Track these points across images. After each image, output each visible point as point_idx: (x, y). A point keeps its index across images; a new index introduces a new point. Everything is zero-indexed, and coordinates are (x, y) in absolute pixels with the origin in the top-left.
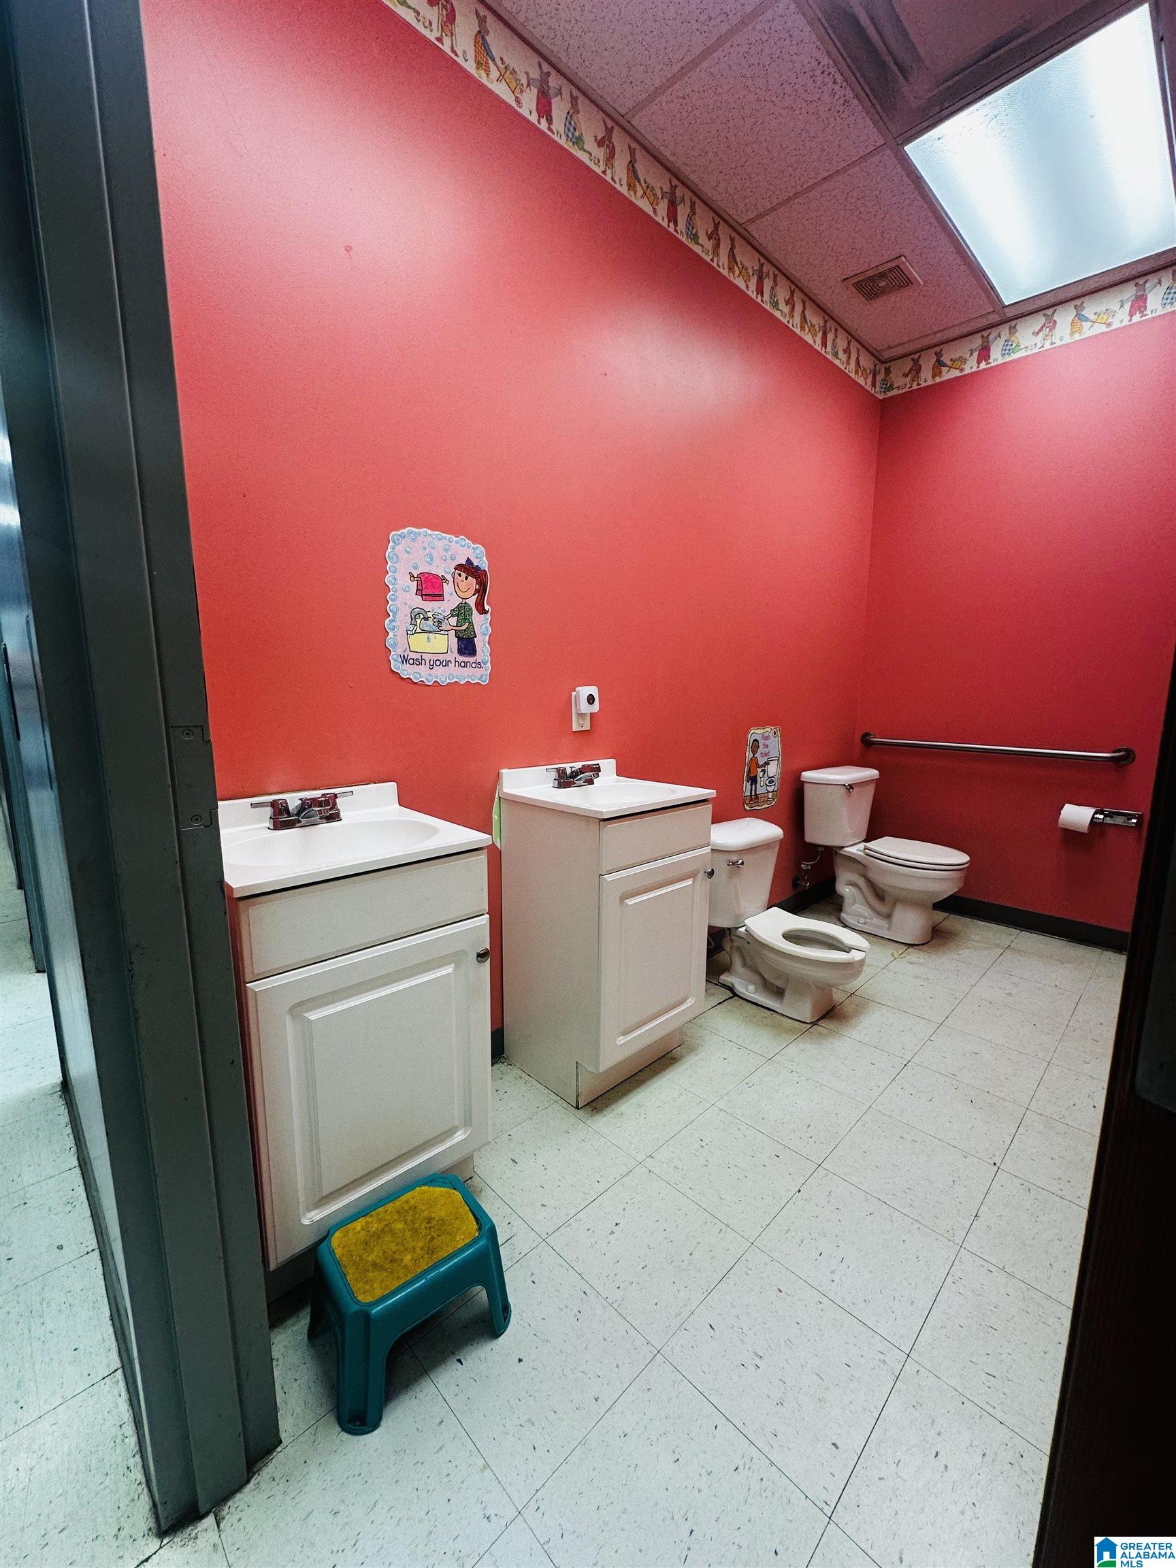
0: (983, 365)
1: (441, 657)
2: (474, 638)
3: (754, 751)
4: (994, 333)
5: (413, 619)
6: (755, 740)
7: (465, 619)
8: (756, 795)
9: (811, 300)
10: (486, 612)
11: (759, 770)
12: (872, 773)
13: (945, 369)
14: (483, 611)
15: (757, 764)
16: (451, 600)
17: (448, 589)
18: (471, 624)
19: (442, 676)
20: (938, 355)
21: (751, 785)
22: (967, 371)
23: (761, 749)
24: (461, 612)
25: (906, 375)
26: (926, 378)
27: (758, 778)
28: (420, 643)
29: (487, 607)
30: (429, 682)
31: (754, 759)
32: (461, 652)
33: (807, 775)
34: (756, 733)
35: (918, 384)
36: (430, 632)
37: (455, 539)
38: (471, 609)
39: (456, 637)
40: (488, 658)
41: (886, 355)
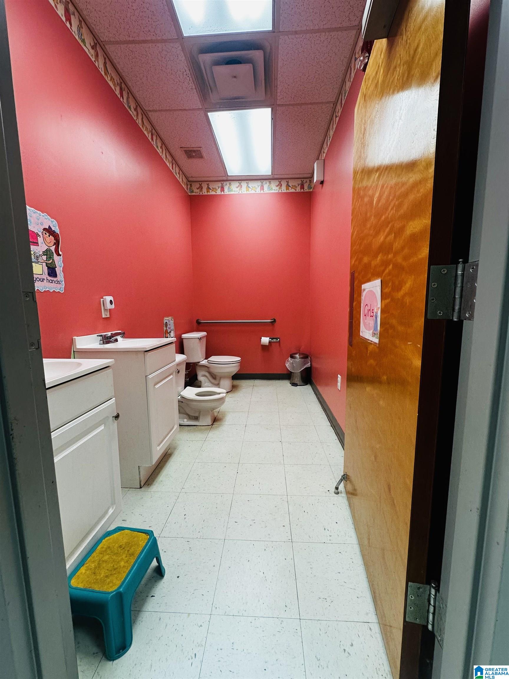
0: (222, 193)
1: (39, 277)
2: (55, 268)
3: (166, 327)
4: (225, 183)
6: (166, 322)
7: (50, 258)
9: (167, 149)
10: (60, 255)
12: (205, 334)
13: (211, 191)
14: (59, 255)
15: (168, 332)
18: (53, 260)
19: (42, 287)
20: (208, 184)
22: (218, 193)
23: (168, 326)
24: (48, 253)
25: (198, 189)
26: (205, 192)
29: (60, 253)
31: (166, 330)
32: (49, 274)
33: (184, 336)
34: (166, 319)
35: (202, 193)
38: (53, 253)
39: (46, 266)
40: (63, 279)
41: (190, 179)
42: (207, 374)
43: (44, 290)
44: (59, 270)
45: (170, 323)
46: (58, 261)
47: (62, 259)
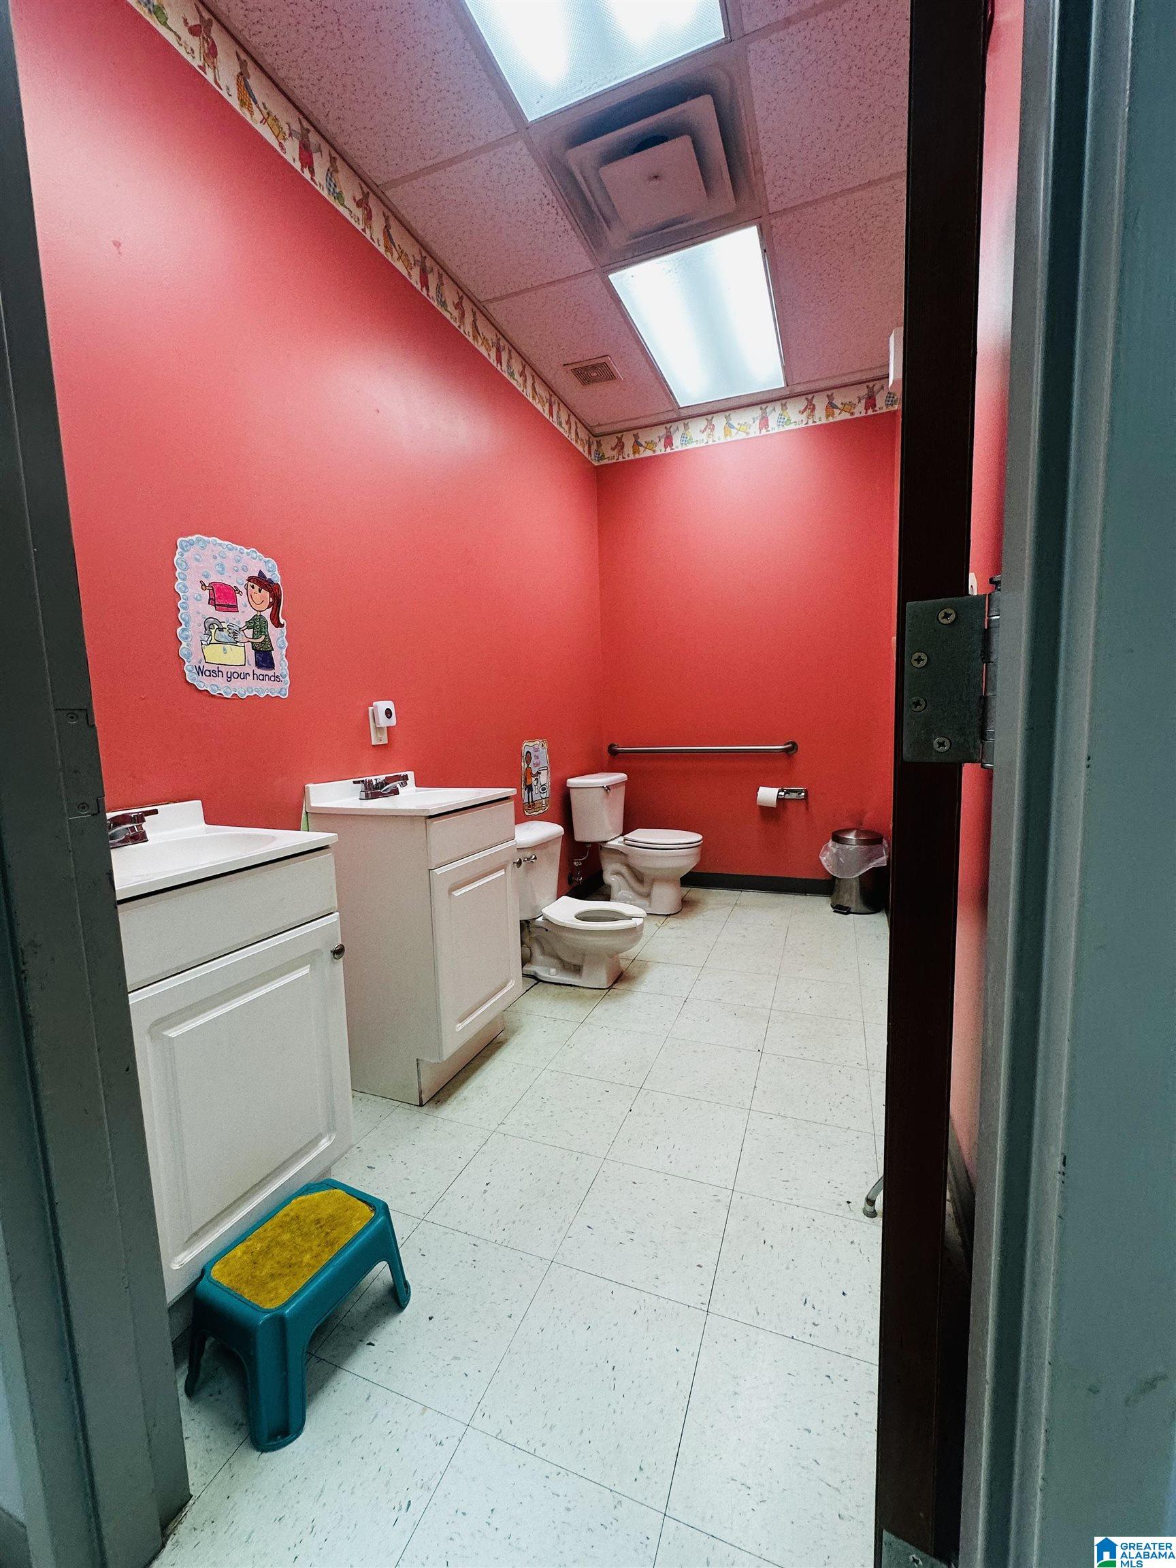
0: (669, 450)
1: (238, 670)
2: (270, 651)
3: (528, 762)
4: (674, 425)
5: (208, 629)
6: (528, 752)
7: (261, 632)
8: (532, 802)
9: (539, 375)
10: (282, 626)
11: (533, 779)
12: (622, 776)
13: (641, 449)
14: (278, 625)
15: (531, 773)
16: (245, 613)
17: (241, 600)
18: (267, 636)
19: (243, 688)
20: (636, 436)
21: (528, 793)
22: (658, 453)
23: (533, 760)
24: (256, 624)
25: (613, 449)
26: (628, 454)
27: (533, 787)
28: (216, 654)
29: (282, 621)
30: (228, 695)
31: (529, 770)
32: (259, 664)
33: (572, 782)
34: (527, 746)
35: (623, 458)
36: (226, 643)
37: (246, 550)
38: (266, 622)
39: (253, 649)
40: (286, 671)
41: (598, 430)
42: (624, 870)
43: (247, 694)
44: (279, 656)
45: (537, 754)
46: (278, 638)
47: (285, 634)
